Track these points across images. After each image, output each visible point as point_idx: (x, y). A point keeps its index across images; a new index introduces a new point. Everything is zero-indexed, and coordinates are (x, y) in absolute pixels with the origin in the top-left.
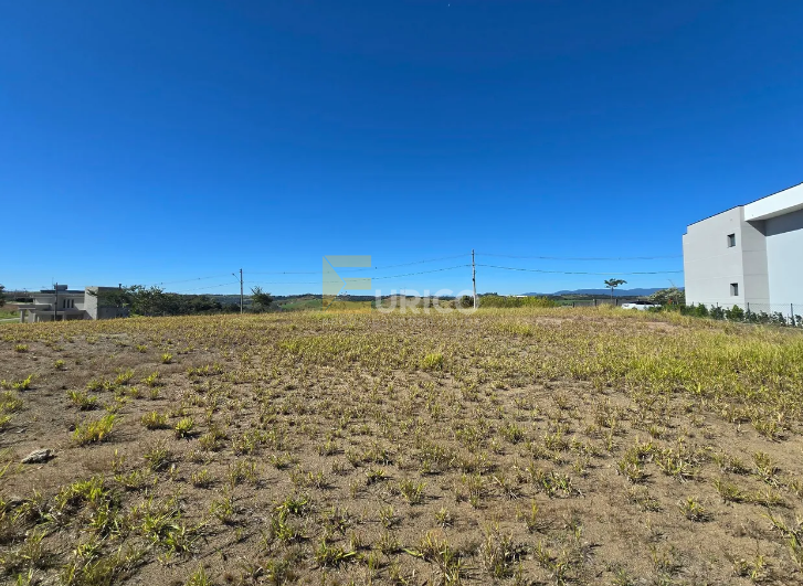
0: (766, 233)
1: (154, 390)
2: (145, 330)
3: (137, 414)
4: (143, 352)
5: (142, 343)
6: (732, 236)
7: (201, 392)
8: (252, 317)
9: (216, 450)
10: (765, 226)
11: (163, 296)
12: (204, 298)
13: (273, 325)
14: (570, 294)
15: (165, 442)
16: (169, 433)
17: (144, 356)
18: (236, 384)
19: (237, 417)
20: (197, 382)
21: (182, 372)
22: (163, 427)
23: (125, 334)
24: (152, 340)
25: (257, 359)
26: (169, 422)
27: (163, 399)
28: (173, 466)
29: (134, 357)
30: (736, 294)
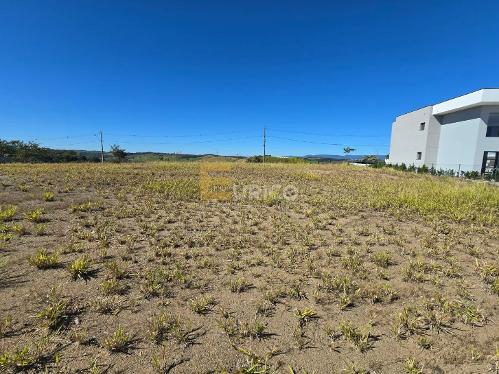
0: (442, 123)
1: (40, 226)
2: (25, 173)
3: (24, 251)
4: (26, 191)
5: (23, 184)
6: (423, 124)
7: (87, 226)
8: (116, 166)
9: (122, 293)
10: (442, 118)
11: (39, 149)
12: (72, 152)
13: (135, 171)
14: (312, 157)
15: (61, 285)
16: (63, 273)
17: (25, 195)
18: (119, 218)
19: (131, 251)
20: (82, 217)
21: (65, 208)
22: (56, 266)
23: (7, 176)
24: (33, 181)
25: (131, 197)
26: (60, 259)
27: (50, 234)
28: (76, 321)
29: (17, 195)
30: (420, 159)
